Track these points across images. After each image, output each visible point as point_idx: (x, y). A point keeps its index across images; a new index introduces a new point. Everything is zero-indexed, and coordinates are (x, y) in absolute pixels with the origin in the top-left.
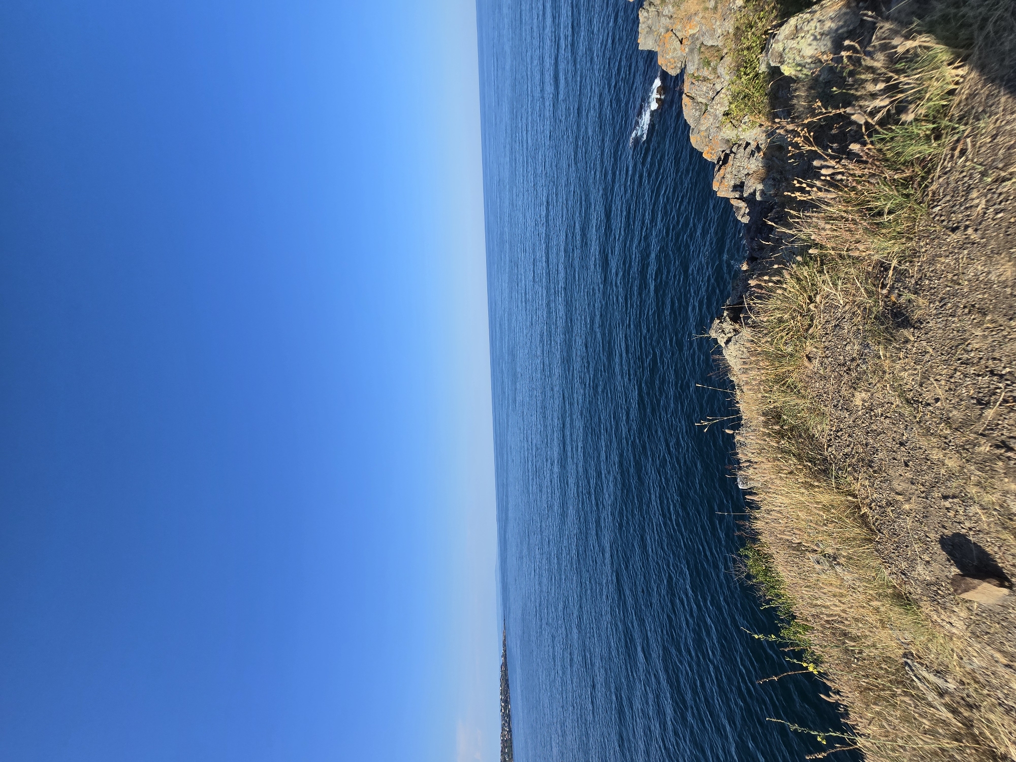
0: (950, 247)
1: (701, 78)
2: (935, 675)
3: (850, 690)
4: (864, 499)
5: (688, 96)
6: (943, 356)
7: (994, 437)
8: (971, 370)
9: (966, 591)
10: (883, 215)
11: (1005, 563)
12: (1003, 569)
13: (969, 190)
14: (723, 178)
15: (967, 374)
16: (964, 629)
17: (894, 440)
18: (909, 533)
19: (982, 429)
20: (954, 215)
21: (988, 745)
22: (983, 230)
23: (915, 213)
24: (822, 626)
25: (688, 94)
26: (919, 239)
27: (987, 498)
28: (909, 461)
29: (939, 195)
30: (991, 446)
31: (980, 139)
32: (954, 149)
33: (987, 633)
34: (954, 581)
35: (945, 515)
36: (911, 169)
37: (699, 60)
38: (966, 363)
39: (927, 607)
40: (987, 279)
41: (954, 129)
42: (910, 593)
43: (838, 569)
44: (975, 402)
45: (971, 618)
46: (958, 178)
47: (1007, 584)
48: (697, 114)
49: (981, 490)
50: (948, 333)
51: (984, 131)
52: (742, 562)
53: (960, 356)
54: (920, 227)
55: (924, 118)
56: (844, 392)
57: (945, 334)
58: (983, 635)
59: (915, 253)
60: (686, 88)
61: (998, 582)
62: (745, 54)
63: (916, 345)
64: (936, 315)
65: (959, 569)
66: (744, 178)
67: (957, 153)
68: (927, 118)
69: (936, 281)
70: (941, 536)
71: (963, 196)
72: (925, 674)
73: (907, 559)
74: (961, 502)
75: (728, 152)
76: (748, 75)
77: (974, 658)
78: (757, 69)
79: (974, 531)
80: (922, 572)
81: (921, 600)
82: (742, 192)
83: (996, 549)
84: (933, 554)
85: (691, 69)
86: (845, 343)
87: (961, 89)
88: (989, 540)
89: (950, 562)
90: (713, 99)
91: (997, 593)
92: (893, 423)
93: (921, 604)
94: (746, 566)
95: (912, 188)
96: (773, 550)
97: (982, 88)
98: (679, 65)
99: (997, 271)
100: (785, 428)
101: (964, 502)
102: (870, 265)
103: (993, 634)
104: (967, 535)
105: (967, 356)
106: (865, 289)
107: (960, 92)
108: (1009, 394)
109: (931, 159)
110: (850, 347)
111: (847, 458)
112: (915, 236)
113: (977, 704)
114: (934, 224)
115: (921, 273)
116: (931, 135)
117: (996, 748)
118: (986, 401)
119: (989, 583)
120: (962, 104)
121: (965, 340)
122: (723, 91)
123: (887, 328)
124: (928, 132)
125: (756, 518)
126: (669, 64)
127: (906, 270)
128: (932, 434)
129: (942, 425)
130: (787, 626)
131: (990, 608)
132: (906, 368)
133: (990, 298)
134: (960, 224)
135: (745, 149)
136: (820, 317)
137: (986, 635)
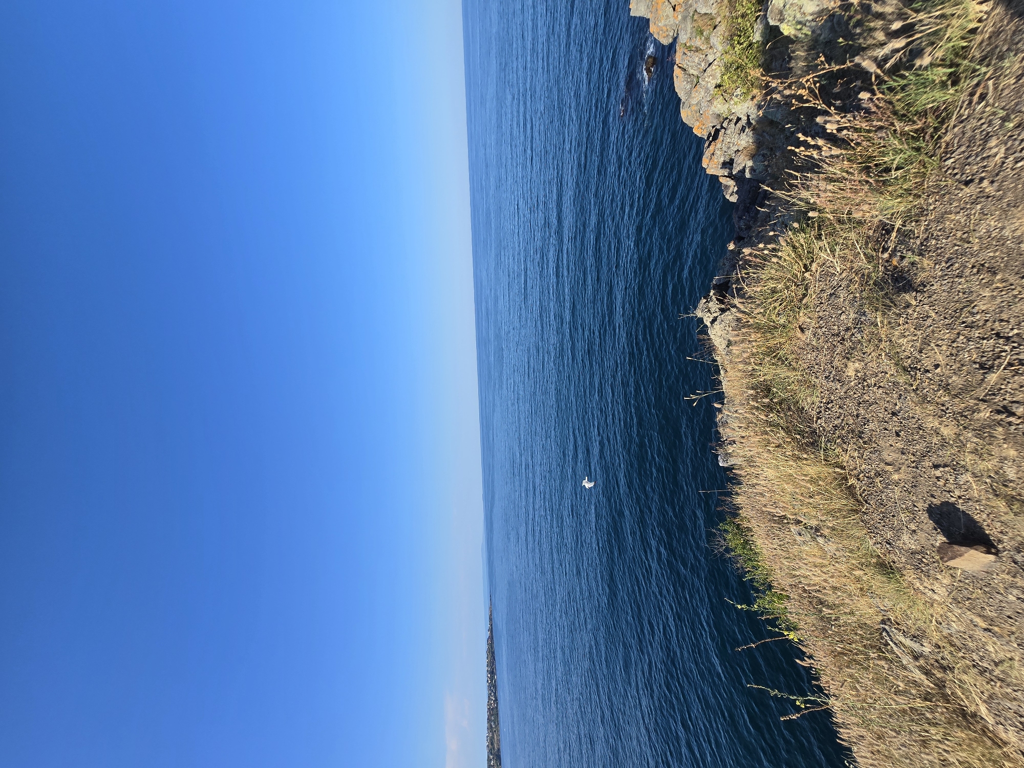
0: (962, 202)
1: (693, 49)
2: (912, 640)
3: (825, 655)
4: (852, 471)
5: (680, 67)
6: (946, 320)
7: (995, 403)
8: (976, 333)
9: (952, 558)
10: (890, 171)
11: (992, 531)
12: (990, 536)
13: (987, 138)
14: (713, 154)
15: (971, 338)
16: (946, 594)
17: (886, 410)
18: (896, 503)
19: (984, 394)
20: (969, 167)
21: (959, 704)
22: (1000, 181)
23: (925, 167)
24: (800, 596)
25: (679, 65)
26: (928, 196)
27: (983, 465)
28: (900, 431)
29: (953, 146)
30: (991, 412)
31: (1004, 81)
32: (972, 94)
33: (969, 599)
34: (940, 550)
35: (935, 484)
36: (924, 120)
37: (691, 29)
38: (971, 326)
39: (910, 575)
40: (1000, 235)
41: (975, 71)
42: (894, 562)
43: (821, 540)
44: (977, 366)
45: (953, 585)
46: (975, 126)
47: (993, 550)
48: (689, 87)
49: (977, 458)
50: (953, 296)
51: (1008, 72)
52: (721, 535)
53: (965, 320)
54: (929, 183)
55: (941, 62)
56: (836, 363)
57: (950, 296)
58: (964, 601)
59: (923, 212)
60: (678, 58)
61: (985, 549)
62: (739, 21)
63: (917, 309)
64: (941, 277)
65: (945, 537)
66: (734, 155)
67: (976, 98)
68: (943, 63)
69: (944, 241)
70: (929, 505)
71: (980, 145)
72: (902, 639)
73: (892, 528)
74: (952, 471)
75: (718, 127)
76: (741, 44)
77: (952, 623)
78: (751, 38)
79: (964, 499)
80: (907, 542)
81: (905, 568)
82: (731, 169)
83: (984, 516)
84: (919, 523)
85: (683, 38)
86: (840, 312)
87: (984, 27)
88: (978, 508)
89: (937, 531)
90: (705, 71)
91: (984, 560)
92: (886, 393)
93: (904, 572)
94: (725, 540)
95: (924, 141)
96: (753, 524)
97: (1008, 24)
98: (671, 34)
99: (1012, 226)
100: (774, 401)
101: (955, 471)
102: (870, 229)
103: (974, 600)
104: (955, 504)
105: (972, 319)
106: (865, 254)
107: (982, 32)
108: (1014, 357)
109: (945, 108)
110: (844, 317)
111: (836, 430)
112: (924, 193)
113: (950, 666)
114: (946, 178)
115: (928, 232)
116: (947, 80)
117: (967, 707)
118: (989, 365)
119: (976, 550)
120: (985, 44)
121: (971, 302)
122: (716, 62)
123: (886, 294)
124: (944, 78)
125: (737, 494)
126: (661, 32)
127: (911, 230)
128: (929, 401)
129: (941, 392)
130: (763, 596)
131: (975, 575)
132: (905, 334)
133: (1002, 255)
134: (974, 177)
135: (735, 125)
136: (815, 286)
137: (967, 600)
